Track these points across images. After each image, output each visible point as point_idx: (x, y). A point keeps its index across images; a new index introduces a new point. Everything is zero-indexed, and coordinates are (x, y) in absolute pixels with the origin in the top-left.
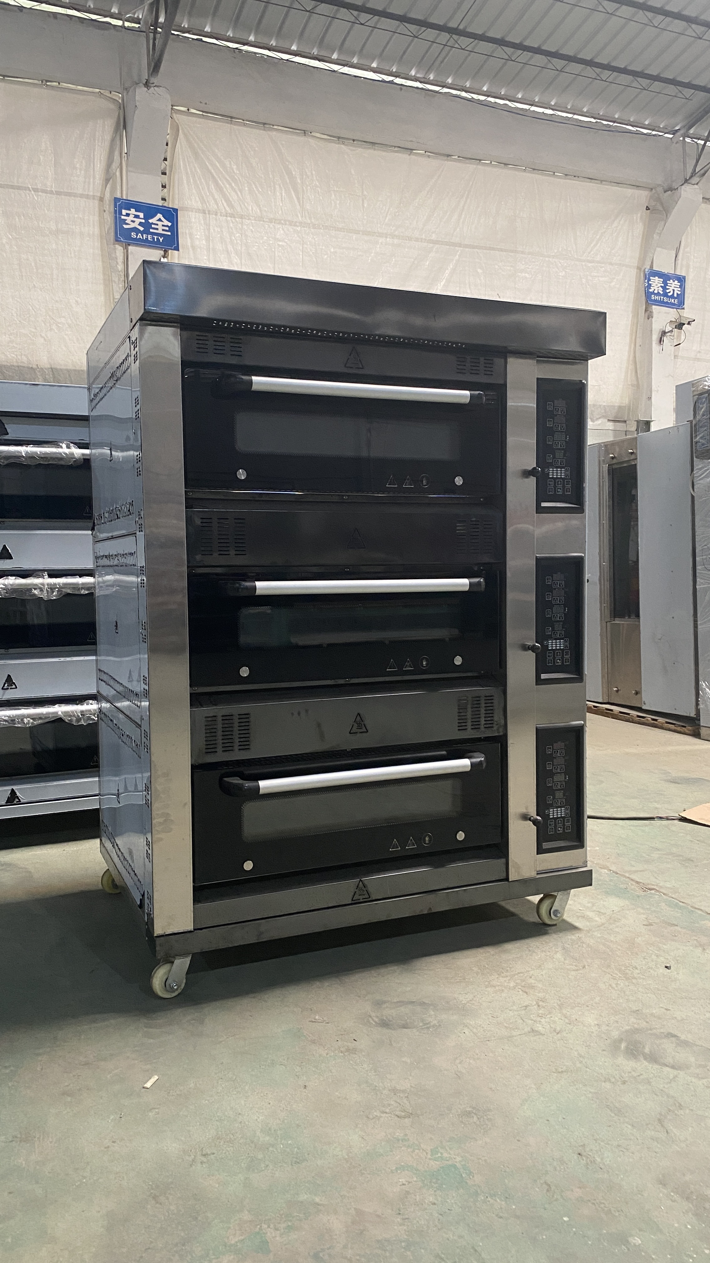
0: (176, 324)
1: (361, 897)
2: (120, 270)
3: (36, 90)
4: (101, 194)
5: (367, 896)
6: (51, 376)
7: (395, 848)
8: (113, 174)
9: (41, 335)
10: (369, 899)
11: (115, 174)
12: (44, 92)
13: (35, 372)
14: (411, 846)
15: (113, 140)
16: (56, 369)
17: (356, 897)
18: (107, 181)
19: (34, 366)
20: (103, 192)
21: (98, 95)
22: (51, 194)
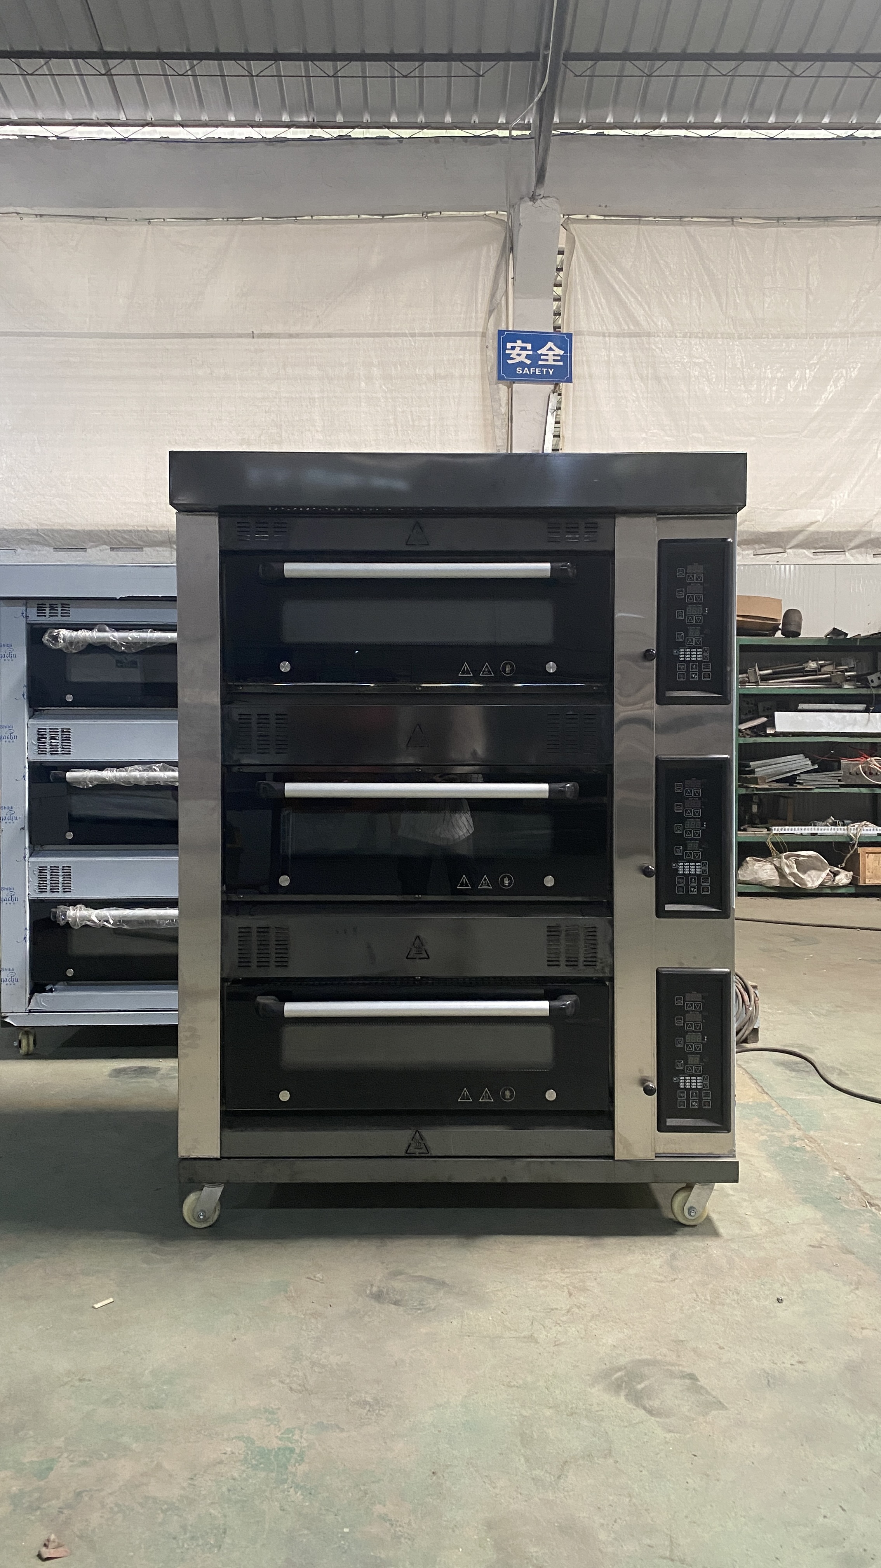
1: (418, 1151)
2: (503, 412)
3: (416, 225)
4: (484, 329)
5: (425, 1151)
7: (465, 1098)
8: (498, 304)
10: (427, 1155)
11: (500, 303)
12: (426, 224)
14: (486, 1099)
15: (498, 266)
17: (411, 1150)
18: (491, 312)
20: (486, 327)
21: (482, 218)
22: (429, 336)
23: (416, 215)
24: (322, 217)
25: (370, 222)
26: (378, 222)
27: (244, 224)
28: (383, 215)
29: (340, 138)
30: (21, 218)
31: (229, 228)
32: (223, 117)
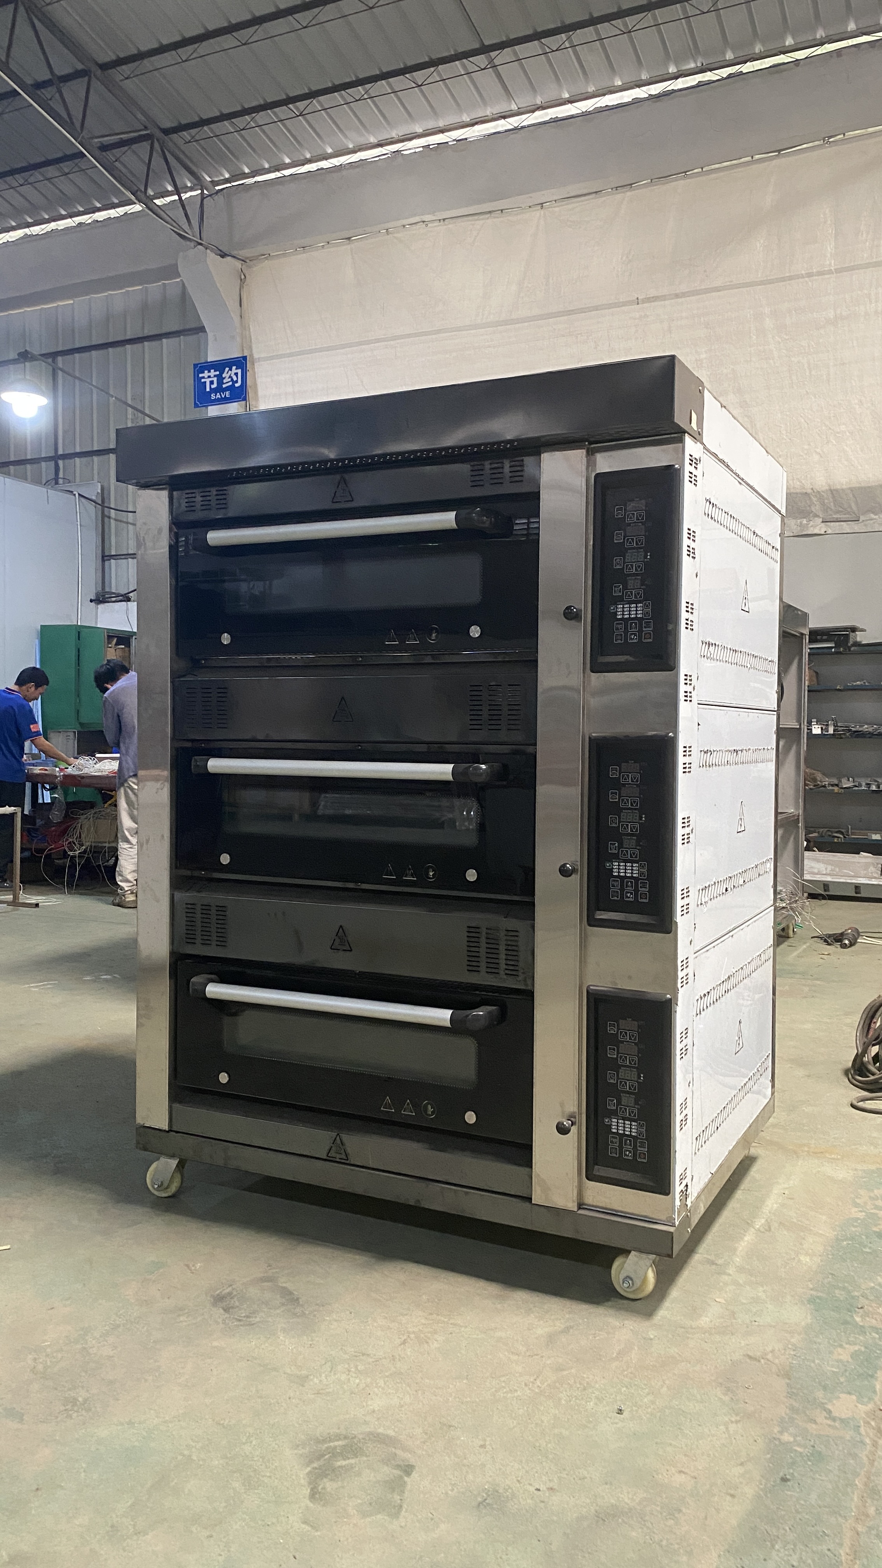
0: (164, 486)
1: (338, 1156)
3: (816, 154)
5: (345, 1158)
6: (831, 500)
7: (387, 1107)
9: (816, 451)
10: (348, 1162)
12: (828, 151)
13: (810, 498)
14: (408, 1112)
16: (837, 490)
17: (332, 1154)
19: (809, 491)
22: (829, 274)
23: (817, 143)
24: (713, 167)
25: (764, 162)
26: (774, 159)
27: (634, 190)
28: (779, 151)
29: (730, 76)
30: (427, 225)
31: (618, 197)
32: (609, 84)
